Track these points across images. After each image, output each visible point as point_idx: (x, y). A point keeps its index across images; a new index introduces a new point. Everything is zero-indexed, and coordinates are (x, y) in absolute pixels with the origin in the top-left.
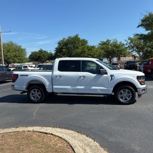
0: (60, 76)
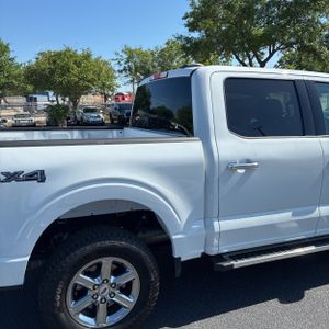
0: (248, 165)
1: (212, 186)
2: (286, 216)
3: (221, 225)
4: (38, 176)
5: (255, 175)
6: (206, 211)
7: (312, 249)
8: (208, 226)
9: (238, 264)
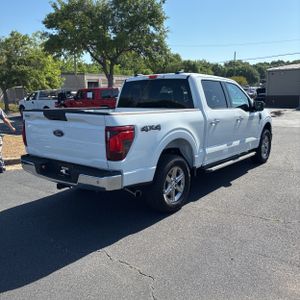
1: (206, 128)
2: (224, 147)
3: (209, 150)
4: (158, 128)
5: (218, 125)
6: (204, 146)
7: (231, 162)
8: (204, 150)
9: (214, 168)
